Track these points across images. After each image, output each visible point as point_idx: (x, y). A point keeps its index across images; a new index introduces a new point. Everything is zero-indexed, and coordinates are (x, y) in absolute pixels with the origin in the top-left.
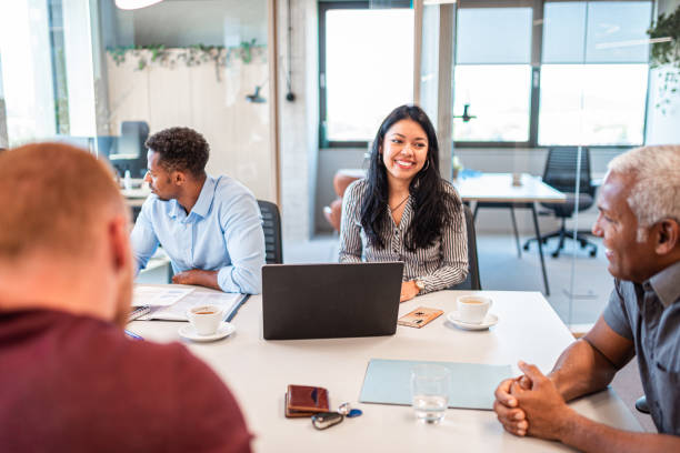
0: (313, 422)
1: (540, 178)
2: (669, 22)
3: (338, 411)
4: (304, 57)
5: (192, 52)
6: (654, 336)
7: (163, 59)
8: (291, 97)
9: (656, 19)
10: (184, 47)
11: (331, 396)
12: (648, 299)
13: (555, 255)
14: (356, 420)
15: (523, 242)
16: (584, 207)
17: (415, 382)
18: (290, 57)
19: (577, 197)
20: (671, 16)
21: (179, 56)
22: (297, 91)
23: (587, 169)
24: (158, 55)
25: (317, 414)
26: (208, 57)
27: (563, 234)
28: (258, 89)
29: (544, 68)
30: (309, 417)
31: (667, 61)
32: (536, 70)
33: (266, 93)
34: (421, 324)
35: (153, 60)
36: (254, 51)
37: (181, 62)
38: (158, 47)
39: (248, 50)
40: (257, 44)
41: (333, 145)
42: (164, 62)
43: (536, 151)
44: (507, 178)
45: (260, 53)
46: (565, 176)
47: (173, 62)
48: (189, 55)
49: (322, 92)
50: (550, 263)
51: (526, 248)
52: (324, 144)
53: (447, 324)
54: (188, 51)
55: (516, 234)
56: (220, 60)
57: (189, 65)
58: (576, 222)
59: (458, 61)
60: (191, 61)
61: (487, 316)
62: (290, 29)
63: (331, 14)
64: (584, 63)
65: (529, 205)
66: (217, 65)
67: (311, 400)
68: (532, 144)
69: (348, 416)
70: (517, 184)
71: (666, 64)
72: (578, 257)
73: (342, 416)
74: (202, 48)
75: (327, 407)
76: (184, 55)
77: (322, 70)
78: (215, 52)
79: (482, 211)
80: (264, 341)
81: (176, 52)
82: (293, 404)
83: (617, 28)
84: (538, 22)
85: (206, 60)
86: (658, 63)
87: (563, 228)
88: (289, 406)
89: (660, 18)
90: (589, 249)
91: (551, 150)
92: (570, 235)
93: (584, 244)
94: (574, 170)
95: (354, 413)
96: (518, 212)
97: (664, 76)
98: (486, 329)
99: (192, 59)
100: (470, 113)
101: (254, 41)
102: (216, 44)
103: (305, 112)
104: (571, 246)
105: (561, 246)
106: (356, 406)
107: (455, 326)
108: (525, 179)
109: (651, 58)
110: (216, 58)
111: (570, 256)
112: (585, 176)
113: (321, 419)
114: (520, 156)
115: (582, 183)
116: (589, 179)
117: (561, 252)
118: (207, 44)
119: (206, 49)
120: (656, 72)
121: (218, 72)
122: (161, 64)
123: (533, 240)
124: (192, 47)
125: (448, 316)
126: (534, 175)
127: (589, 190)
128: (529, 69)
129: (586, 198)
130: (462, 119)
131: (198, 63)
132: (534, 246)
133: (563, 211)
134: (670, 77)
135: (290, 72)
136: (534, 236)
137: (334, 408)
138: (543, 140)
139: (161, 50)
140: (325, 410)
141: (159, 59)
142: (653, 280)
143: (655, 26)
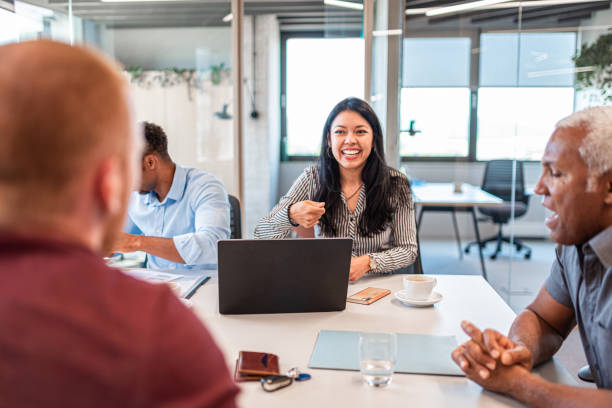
0: (263, 384)
1: (479, 187)
2: (592, 49)
3: (288, 374)
4: (267, 78)
5: (167, 75)
6: (595, 298)
7: (141, 80)
8: (255, 115)
9: (579, 48)
10: (160, 70)
11: (281, 362)
12: (588, 261)
13: (493, 257)
14: (305, 384)
15: (464, 246)
16: (520, 214)
17: (362, 348)
18: (255, 79)
19: (513, 205)
20: (593, 45)
21: (155, 78)
22: (260, 109)
23: (521, 180)
24: (136, 77)
25: (266, 377)
26: (181, 79)
27: (500, 239)
28: (225, 107)
29: (481, 91)
30: (259, 380)
31: (590, 84)
32: (474, 93)
33: (231, 111)
34: (370, 302)
35: (132, 81)
36: (223, 74)
37: (157, 84)
38: (136, 69)
39: (217, 73)
40: (225, 67)
41: (292, 159)
42: (142, 84)
43: (475, 165)
44: (450, 187)
45: (228, 75)
46: (501, 186)
47: (149, 83)
48: (163, 78)
49: (283, 111)
50: (489, 264)
51: (467, 251)
52: (284, 158)
53: (395, 301)
54: (162, 74)
55: (458, 239)
56: (192, 82)
57: (163, 85)
58: (512, 228)
59: (404, 84)
60: (165, 83)
61: (432, 294)
62: (255, 54)
63: (291, 43)
64: (518, 86)
65: (469, 209)
66: (189, 86)
67: (261, 365)
68: (471, 158)
69: (297, 379)
70: (458, 191)
71: (589, 87)
72: (515, 259)
73: (291, 379)
74: (176, 71)
75: (277, 370)
76: (160, 78)
77: (283, 91)
78: (187, 74)
79: (427, 215)
80: (220, 315)
81: (152, 75)
82: (244, 367)
83: (545, 56)
84: (475, 51)
85: (179, 82)
86: (582, 86)
87: (500, 233)
88: (240, 369)
89: (584, 47)
90: (524, 252)
91: (488, 164)
92: (507, 240)
93: (519, 248)
94: (509, 181)
95: (303, 377)
96: (459, 216)
97: (588, 97)
98: (431, 306)
99: (167, 80)
100: (415, 128)
101: (222, 65)
102: (188, 67)
103: (267, 128)
104: (508, 249)
105: (499, 249)
106: (304, 371)
107: (402, 303)
108: (465, 187)
109: (575, 83)
110: (188, 80)
111: (507, 258)
112: (519, 186)
113: (269, 381)
114: (460, 169)
115: (517, 193)
116: (523, 189)
117: (499, 255)
118: (180, 68)
119: (180, 72)
120: (580, 94)
121: (190, 93)
122: (139, 85)
123: (473, 244)
124: (166, 70)
125: (396, 295)
126: (474, 184)
127: (523, 198)
128: (467, 92)
129: (521, 206)
130: (408, 133)
131: (172, 84)
132: (475, 249)
133: (500, 217)
134: (594, 98)
135: (255, 93)
136: (475, 240)
137: (284, 371)
138: (481, 155)
139: (139, 72)
140: (274, 373)
141: (137, 80)
142: (592, 243)
143: (579, 54)
